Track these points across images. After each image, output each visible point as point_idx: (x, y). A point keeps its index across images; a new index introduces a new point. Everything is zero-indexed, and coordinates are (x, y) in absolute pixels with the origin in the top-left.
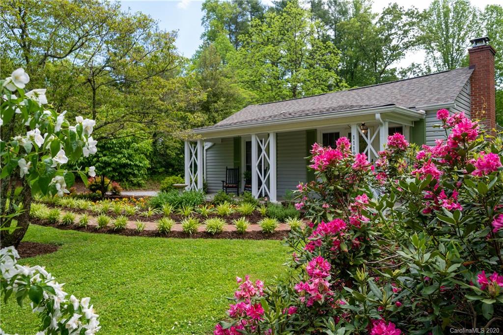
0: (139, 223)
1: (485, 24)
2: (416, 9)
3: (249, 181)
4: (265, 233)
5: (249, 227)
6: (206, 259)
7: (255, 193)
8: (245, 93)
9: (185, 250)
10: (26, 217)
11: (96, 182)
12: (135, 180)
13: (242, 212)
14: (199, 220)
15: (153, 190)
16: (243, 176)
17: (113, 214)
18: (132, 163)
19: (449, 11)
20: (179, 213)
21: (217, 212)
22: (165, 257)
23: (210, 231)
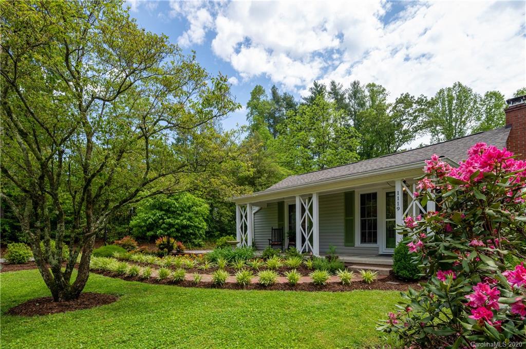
0: (196, 275)
1: (484, 108)
2: (425, 97)
3: (293, 239)
4: (316, 284)
5: (301, 279)
6: (263, 312)
7: (299, 248)
8: (282, 170)
9: (241, 302)
10: (86, 268)
11: (163, 242)
12: (196, 242)
13: (290, 265)
14: (252, 272)
15: (210, 249)
16: (286, 235)
17: (173, 267)
18: (192, 224)
19: (453, 98)
20: (233, 266)
21: (267, 265)
22: (220, 310)
23: (263, 282)
